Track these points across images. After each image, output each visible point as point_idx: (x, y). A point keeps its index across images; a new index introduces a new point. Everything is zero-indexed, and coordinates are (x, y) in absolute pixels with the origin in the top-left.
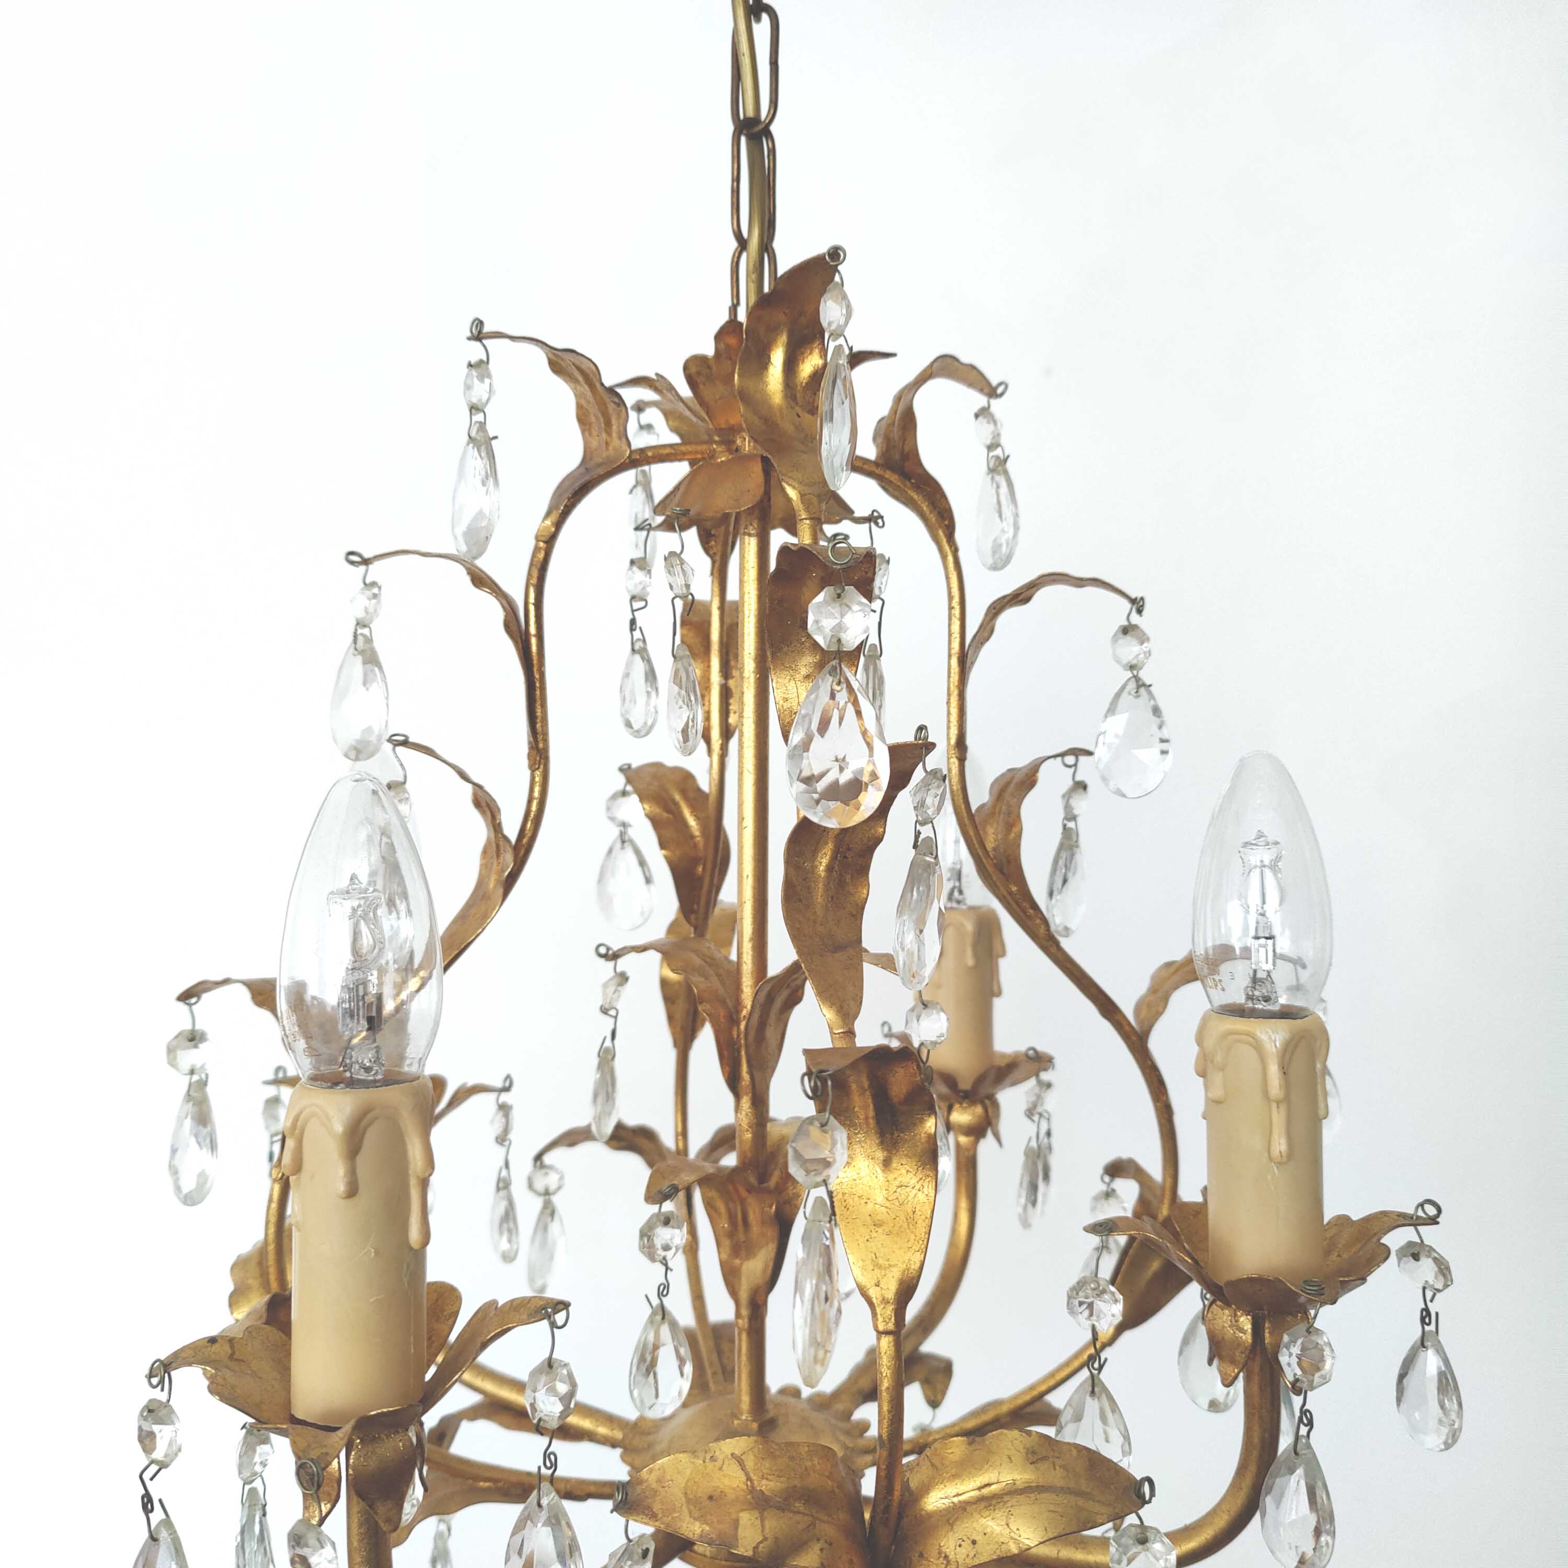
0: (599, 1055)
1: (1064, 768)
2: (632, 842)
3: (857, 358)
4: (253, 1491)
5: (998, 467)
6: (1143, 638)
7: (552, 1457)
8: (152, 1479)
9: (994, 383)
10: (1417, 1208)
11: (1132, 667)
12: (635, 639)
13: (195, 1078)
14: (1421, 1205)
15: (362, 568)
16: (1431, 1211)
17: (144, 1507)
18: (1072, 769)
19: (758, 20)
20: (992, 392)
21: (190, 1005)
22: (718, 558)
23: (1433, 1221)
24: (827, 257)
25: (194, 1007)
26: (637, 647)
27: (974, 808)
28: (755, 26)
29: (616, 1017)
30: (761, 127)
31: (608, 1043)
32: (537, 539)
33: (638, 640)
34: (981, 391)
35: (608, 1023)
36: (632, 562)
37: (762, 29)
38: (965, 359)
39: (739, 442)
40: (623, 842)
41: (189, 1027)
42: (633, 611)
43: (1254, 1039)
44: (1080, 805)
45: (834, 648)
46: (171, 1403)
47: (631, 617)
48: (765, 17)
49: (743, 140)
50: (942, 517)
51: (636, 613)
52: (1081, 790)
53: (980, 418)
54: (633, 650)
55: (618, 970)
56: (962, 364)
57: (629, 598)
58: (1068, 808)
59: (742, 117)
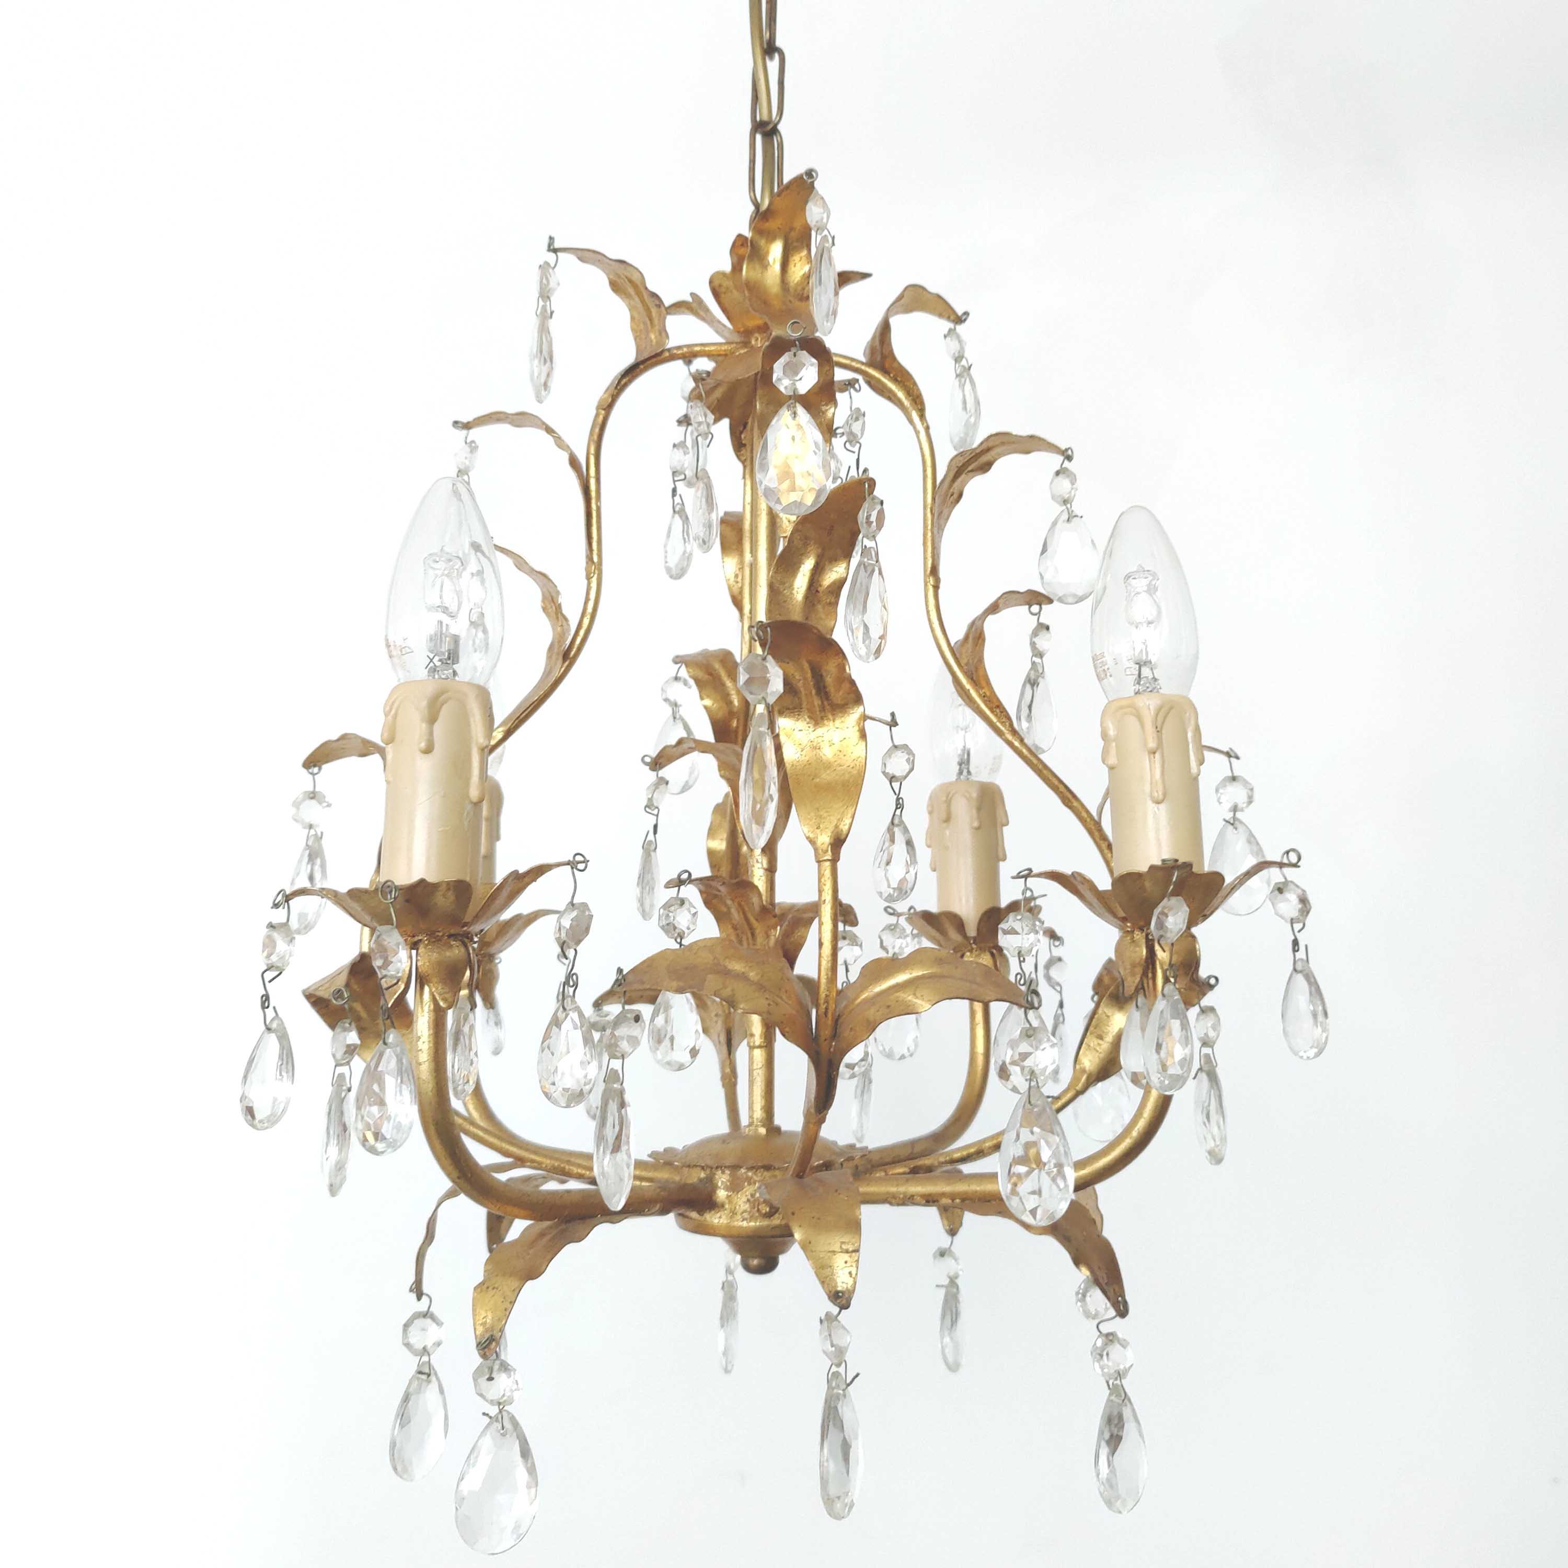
0: (643, 847)
1: (1030, 615)
2: (682, 719)
3: (845, 278)
4: (342, 1076)
5: (964, 373)
6: (1073, 479)
7: (574, 977)
8: (270, 981)
9: (960, 313)
10: (1283, 857)
11: (1065, 502)
12: (676, 503)
13: (312, 832)
14: (1287, 853)
15: (464, 432)
16: (1293, 858)
17: (263, 1003)
18: (1037, 617)
19: (772, 58)
20: (959, 320)
21: (313, 774)
22: (748, 463)
23: (1295, 865)
24: (805, 177)
25: (316, 776)
26: (677, 509)
27: (952, 644)
28: (768, 63)
29: (657, 816)
30: (771, 126)
31: (651, 837)
32: (598, 408)
33: (678, 504)
34: (948, 318)
35: (653, 820)
36: (675, 446)
37: (773, 66)
38: (932, 288)
39: (753, 342)
40: (675, 718)
41: (312, 789)
42: (674, 481)
43: (1135, 709)
44: (1042, 642)
45: (792, 393)
46: (290, 923)
47: (673, 486)
48: (777, 56)
49: (759, 137)
50: (916, 403)
51: (676, 483)
52: (1045, 631)
53: (948, 339)
54: (674, 511)
55: (659, 776)
56: (930, 293)
57: (671, 473)
58: (1033, 645)
59: (758, 119)
